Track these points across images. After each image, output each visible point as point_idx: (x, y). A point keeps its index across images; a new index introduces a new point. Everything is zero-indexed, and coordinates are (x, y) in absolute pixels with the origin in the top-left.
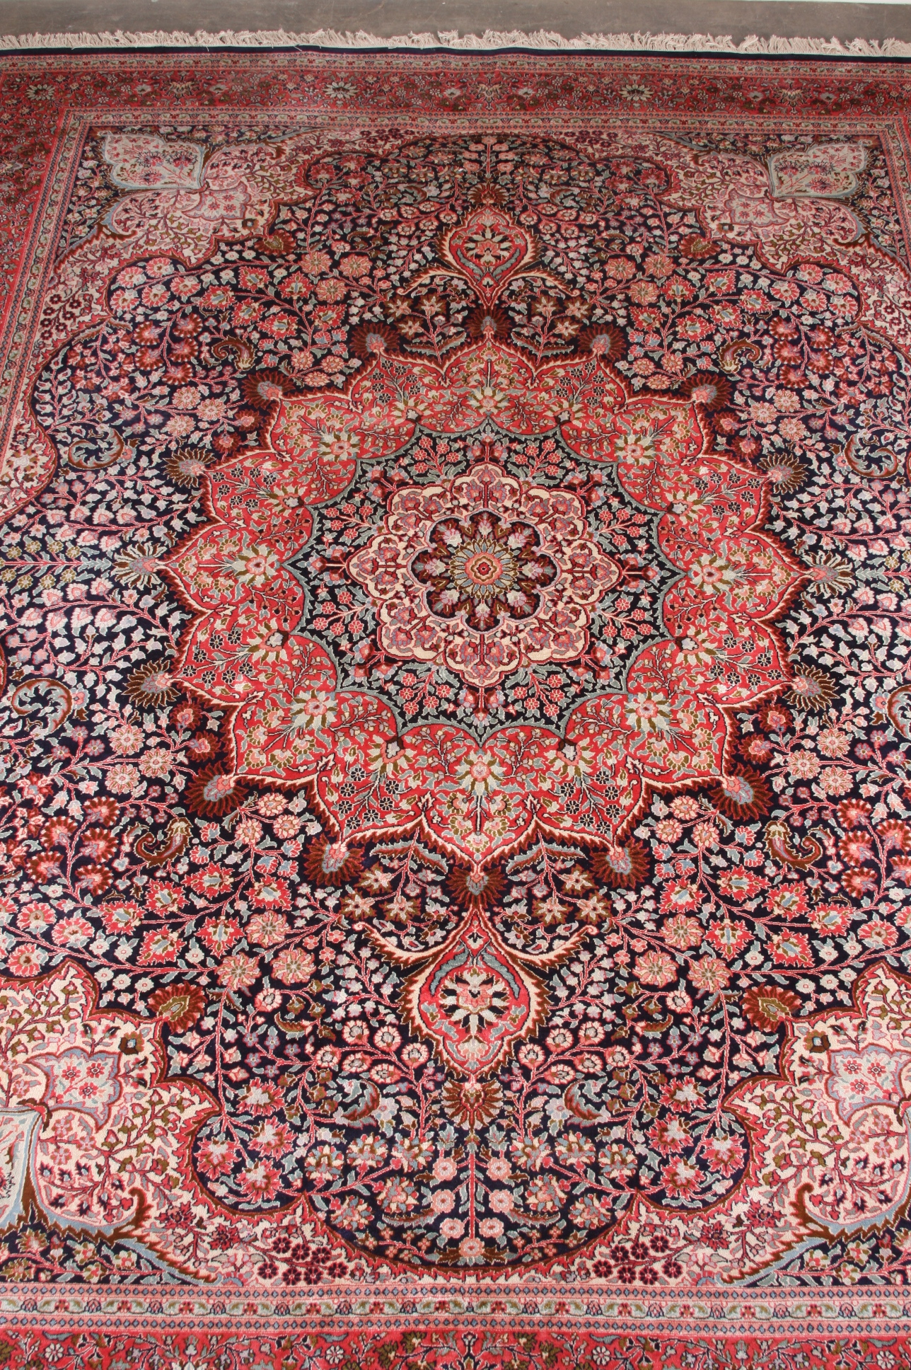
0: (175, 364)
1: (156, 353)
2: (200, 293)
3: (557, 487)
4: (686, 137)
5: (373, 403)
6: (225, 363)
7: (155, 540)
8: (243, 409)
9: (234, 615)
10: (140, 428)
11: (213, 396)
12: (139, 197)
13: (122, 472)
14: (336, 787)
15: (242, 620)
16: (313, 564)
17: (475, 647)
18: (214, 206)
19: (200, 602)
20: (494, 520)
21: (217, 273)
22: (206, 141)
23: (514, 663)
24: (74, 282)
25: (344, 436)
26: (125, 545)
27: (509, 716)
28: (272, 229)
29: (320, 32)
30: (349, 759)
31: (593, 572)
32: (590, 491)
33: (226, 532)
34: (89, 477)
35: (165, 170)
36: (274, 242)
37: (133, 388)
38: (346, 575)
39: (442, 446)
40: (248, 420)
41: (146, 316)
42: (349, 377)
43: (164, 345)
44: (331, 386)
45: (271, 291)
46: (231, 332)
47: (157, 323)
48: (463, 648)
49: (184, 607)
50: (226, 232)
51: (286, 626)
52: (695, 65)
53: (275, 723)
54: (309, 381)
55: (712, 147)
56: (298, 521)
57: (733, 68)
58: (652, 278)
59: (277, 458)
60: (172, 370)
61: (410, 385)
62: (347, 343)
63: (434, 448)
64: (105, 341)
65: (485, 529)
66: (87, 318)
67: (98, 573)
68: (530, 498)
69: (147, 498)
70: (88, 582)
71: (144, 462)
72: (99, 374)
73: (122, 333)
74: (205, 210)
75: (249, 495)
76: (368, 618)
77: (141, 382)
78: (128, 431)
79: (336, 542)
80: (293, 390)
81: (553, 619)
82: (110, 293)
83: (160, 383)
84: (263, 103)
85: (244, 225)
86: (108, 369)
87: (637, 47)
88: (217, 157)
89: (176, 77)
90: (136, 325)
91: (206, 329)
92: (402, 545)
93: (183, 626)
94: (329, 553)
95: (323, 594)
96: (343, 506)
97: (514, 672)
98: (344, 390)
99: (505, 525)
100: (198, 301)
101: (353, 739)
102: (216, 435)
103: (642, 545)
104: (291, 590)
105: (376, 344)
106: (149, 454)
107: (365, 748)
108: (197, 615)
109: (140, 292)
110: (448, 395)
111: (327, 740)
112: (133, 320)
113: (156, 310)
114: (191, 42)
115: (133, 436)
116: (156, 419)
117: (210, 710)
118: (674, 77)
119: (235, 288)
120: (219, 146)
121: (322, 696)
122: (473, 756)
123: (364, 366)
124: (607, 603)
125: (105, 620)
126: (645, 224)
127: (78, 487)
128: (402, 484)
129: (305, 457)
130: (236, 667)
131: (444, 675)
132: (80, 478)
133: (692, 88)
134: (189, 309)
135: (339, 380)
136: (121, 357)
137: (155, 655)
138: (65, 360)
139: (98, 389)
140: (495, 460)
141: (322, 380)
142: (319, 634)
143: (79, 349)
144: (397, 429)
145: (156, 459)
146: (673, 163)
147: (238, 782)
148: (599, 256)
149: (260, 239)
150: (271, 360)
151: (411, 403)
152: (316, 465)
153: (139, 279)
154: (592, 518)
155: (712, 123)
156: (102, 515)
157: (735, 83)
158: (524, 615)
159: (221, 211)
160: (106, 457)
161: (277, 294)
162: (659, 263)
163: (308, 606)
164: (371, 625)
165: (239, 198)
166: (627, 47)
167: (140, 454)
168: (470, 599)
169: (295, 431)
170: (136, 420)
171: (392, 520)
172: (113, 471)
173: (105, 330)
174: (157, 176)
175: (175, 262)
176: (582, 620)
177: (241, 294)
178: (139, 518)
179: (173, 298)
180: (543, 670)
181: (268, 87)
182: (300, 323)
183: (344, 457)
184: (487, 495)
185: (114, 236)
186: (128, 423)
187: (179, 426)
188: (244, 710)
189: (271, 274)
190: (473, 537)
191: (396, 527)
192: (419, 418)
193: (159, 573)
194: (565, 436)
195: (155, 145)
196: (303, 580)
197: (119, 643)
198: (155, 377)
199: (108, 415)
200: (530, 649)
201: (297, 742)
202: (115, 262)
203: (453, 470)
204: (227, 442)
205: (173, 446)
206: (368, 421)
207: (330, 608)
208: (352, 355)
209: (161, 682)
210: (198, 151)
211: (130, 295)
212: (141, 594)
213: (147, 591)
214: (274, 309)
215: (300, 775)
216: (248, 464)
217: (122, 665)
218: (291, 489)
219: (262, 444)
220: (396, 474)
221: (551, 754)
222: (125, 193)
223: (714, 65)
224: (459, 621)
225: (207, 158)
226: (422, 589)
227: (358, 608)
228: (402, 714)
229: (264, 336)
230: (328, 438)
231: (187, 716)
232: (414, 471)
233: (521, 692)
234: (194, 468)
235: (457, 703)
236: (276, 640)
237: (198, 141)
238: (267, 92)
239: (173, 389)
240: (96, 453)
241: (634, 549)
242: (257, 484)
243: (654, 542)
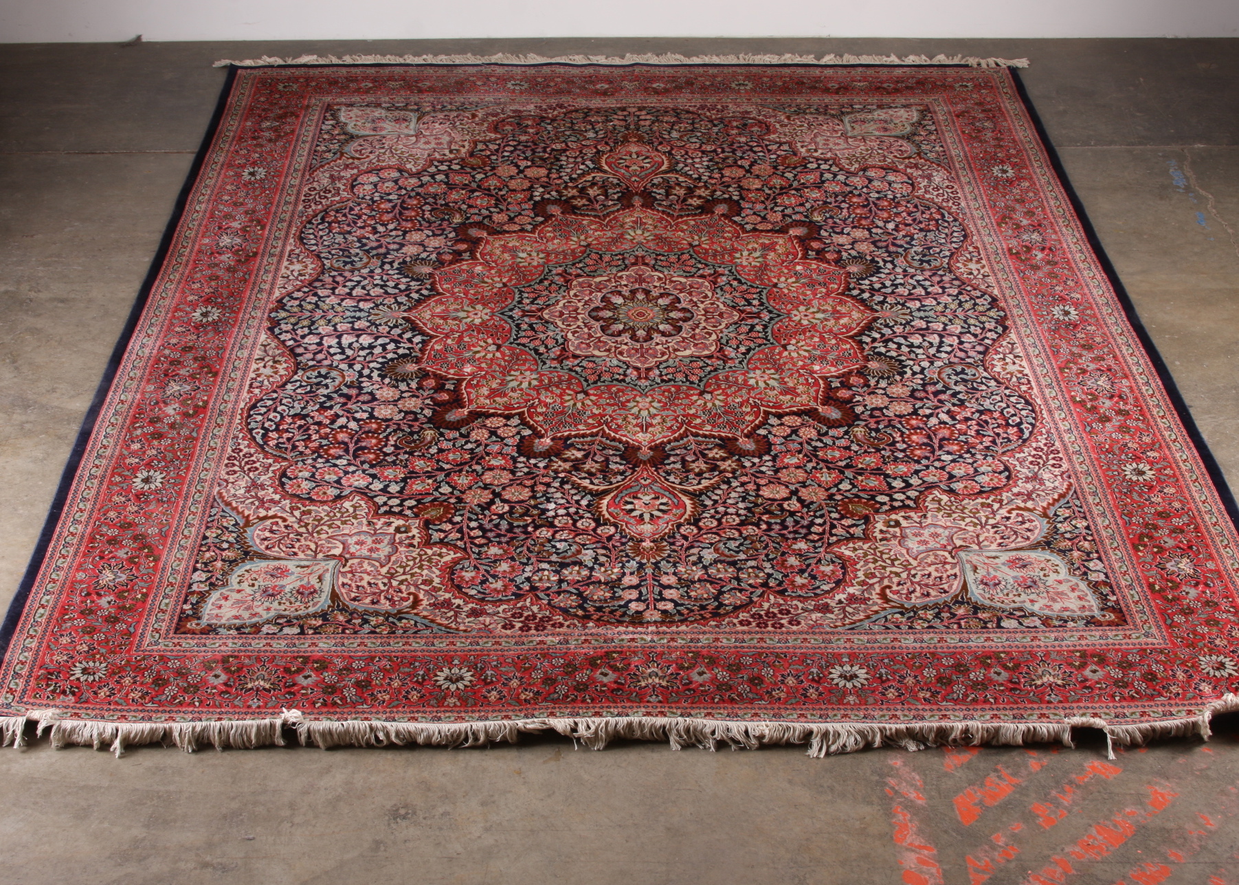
0: (406, 220)
1: (391, 215)
2: (421, 186)
3: (692, 276)
4: (782, 107)
5: (553, 238)
6: (443, 220)
7: (399, 304)
8: (457, 242)
9: (461, 338)
10: (383, 250)
11: (434, 235)
12: (370, 139)
13: (372, 271)
14: (541, 414)
15: (466, 339)
16: (516, 313)
17: (637, 350)
18: (427, 143)
19: (436, 331)
20: (647, 292)
21: (433, 176)
22: (418, 110)
23: (665, 357)
24: (325, 181)
25: (534, 254)
26: (377, 306)
27: (663, 381)
28: (472, 154)
29: (500, 55)
30: (548, 400)
31: (721, 315)
32: (716, 278)
33: (452, 300)
34: (347, 274)
35: (388, 127)
36: (473, 161)
37: (375, 231)
38: (540, 318)
39: (607, 258)
40: (463, 247)
41: (382, 198)
42: (535, 227)
43: (397, 211)
44: (523, 230)
45: (474, 185)
46: (447, 205)
47: (390, 201)
48: (628, 351)
49: (423, 333)
50: (437, 156)
51: (500, 342)
52: (787, 71)
53: (494, 386)
54: (506, 228)
55: (800, 112)
56: (504, 294)
57: (817, 72)
58: (758, 177)
59: (486, 264)
60: (404, 223)
61: (580, 229)
62: (533, 209)
63: (601, 258)
64: (351, 209)
65: (640, 296)
66: (337, 199)
67: (359, 318)
68: (672, 282)
69: (391, 284)
70: (352, 323)
71: (387, 267)
72: (349, 225)
73: (363, 206)
74: (421, 145)
75: (466, 282)
76: (559, 337)
77: (381, 229)
78: (374, 252)
79: (532, 303)
80: (493, 232)
81: (693, 337)
82: (353, 187)
83: (395, 229)
84: (459, 92)
85: (451, 152)
86: (355, 223)
87: (742, 62)
88: (426, 119)
89: (391, 78)
90: (374, 202)
91: (426, 203)
92: (580, 305)
93: (423, 342)
94: (527, 308)
95: (524, 327)
96: (536, 286)
97: (666, 361)
98: (533, 231)
99: (655, 293)
100: (420, 190)
101: (552, 392)
102: (438, 254)
103: (755, 302)
104: (501, 326)
105: (555, 210)
106: (391, 263)
107: (561, 396)
108: (432, 337)
109: (376, 186)
110: (609, 234)
111: (534, 393)
112: (372, 199)
113: (389, 194)
114: (400, 60)
115: (377, 255)
116: (395, 247)
117: (448, 379)
118: (771, 78)
119: (446, 183)
120: (428, 113)
121: (528, 373)
122: (638, 399)
123: (546, 221)
124: (731, 329)
125: (366, 340)
126: (751, 150)
127: (339, 279)
128: (578, 276)
129: (506, 264)
130: (464, 361)
131: (615, 362)
132: (341, 275)
133: (785, 82)
134: (413, 194)
135: (529, 228)
136: (364, 217)
137: (404, 356)
138: (323, 219)
139: (350, 233)
140: (647, 265)
141: (517, 228)
142: (524, 345)
143: (332, 213)
144: (573, 251)
145: (396, 265)
146: (772, 120)
147: (470, 412)
148: (718, 165)
149: (463, 159)
150: (477, 218)
151: (582, 237)
152: (515, 268)
153: (374, 179)
154: (718, 290)
155: (800, 100)
156: (358, 291)
157: (817, 80)
158: (670, 335)
159: (433, 145)
160: (358, 265)
161: (479, 186)
162: (763, 168)
163: (514, 332)
164: (561, 341)
165: (446, 139)
166: (735, 61)
167: (383, 264)
168: (633, 329)
169: (498, 252)
170: (380, 246)
171: (572, 293)
172: (365, 271)
173: (351, 204)
174: (382, 129)
175: (400, 171)
176: (714, 337)
177: (451, 187)
178: (386, 292)
179: (400, 188)
180: (688, 360)
181: (462, 84)
182: (497, 200)
183: (535, 263)
184: (640, 279)
185: (353, 158)
186: (372, 248)
187: (411, 250)
188: (472, 380)
189: (473, 177)
190: (632, 299)
191: (575, 295)
192: (589, 245)
193: (404, 318)
194: (697, 253)
195: (378, 113)
196: (510, 321)
197: (378, 350)
198: (391, 227)
199: (358, 245)
200: (676, 350)
201: (511, 394)
202: (355, 171)
203: (614, 270)
204: (448, 257)
205: (408, 259)
206: (550, 246)
207: (530, 333)
208: (537, 215)
209: (411, 367)
210: (413, 116)
211: (369, 187)
212: (391, 328)
213: (396, 326)
214: (477, 194)
215: (514, 409)
216: (464, 267)
217: (380, 360)
218: (497, 279)
219: (473, 257)
220: (573, 271)
221: (695, 398)
222: (358, 137)
223: (801, 71)
224: (625, 338)
225: (419, 119)
226: (597, 325)
227: (550, 333)
228: (586, 380)
229: (470, 206)
230: (521, 255)
231: (431, 383)
232: (586, 269)
233: (671, 370)
234: (426, 270)
235: (625, 375)
236: (492, 348)
237: (412, 111)
238: (461, 86)
239: (405, 233)
240: (352, 263)
241: (750, 304)
242: (473, 277)
243: (765, 301)
